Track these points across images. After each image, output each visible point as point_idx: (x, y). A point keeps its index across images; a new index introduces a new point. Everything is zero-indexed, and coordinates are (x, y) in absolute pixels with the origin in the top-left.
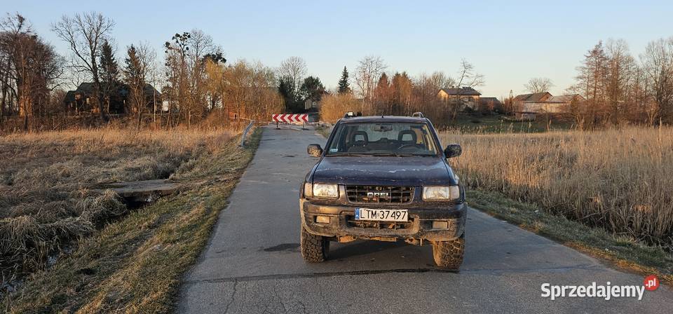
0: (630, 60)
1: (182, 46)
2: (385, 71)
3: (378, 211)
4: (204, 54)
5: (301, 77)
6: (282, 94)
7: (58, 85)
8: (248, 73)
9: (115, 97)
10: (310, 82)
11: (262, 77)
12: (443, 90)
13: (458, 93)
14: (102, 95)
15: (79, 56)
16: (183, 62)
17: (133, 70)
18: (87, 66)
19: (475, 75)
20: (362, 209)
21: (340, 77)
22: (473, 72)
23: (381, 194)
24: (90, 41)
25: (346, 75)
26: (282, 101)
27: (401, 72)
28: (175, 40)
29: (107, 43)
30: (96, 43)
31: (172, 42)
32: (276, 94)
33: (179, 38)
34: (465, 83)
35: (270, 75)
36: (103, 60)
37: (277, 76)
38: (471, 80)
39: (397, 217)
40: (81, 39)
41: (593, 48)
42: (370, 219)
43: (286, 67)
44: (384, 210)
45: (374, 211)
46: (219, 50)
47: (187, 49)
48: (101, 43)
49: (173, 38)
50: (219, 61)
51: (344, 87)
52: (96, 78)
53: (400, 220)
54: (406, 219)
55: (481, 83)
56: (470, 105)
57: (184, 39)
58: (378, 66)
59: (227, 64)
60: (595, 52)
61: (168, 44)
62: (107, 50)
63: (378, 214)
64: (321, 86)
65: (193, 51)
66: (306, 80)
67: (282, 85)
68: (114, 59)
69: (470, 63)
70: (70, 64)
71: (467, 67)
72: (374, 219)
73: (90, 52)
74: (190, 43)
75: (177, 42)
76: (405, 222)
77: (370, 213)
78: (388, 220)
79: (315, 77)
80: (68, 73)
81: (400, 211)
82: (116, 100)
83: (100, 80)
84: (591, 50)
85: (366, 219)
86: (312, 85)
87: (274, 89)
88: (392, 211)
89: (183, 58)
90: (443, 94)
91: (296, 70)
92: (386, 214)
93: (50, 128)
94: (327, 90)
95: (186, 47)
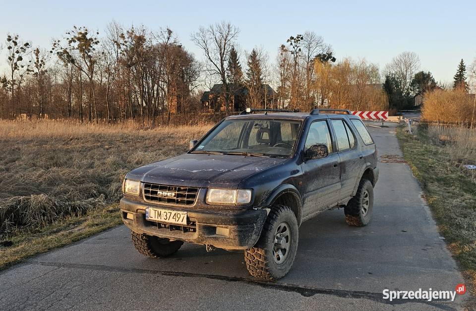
1: (296, 48)
3: (163, 211)
4: (315, 54)
5: (413, 72)
6: (386, 91)
7: (196, 87)
9: (238, 96)
10: (421, 77)
11: (366, 74)
14: (228, 95)
15: (212, 61)
16: (296, 63)
17: (253, 72)
18: (217, 70)
20: (151, 209)
23: (168, 194)
24: (220, 47)
25: (462, 68)
28: (290, 43)
29: (233, 49)
30: (224, 49)
31: (287, 45)
32: (379, 90)
33: (293, 41)
35: (375, 72)
36: (230, 64)
37: (383, 73)
39: (177, 219)
40: (213, 46)
42: (156, 219)
44: (168, 211)
45: (159, 211)
46: (329, 49)
47: (300, 50)
48: (229, 48)
49: (288, 41)
50: (330, 60)
51: (459, 81)
52: (224, 81)
53: (180, 222)
54: (185, 222)
57: (297, 41)
59: (336, 63)
61: (283, 46)
62: (234, 55)
63: (163, 215)
64: (433, 81)
65: (305, 52)
66: (417, 75)
67: (387, 81)
68: (239, 63)
70: (205, 68)
72: (160, 219)
73: (220, 58)
74: (302, 45)
75: (291, 44)
77: (157, 213)
78: (170, 221)
79: (426, 72)
80: (202, 76)
81: (181, 213)
82: (240, 99)
83: (227, 81)
85: (153, 219)
86: (423, 80)
87: (378, 86)
88: (173, 213)
89: (295, 59)
91: (408, 66)
92: (169, 215)
93: (185, 123)
94: (438, 85)
95: (298, 48)
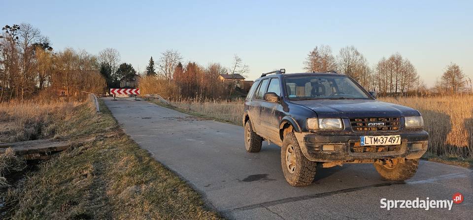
0: (333, 58)
1: (12, 36)
2: (181, 61)
3: (379, 137)
4: (33, 43)
5: (117, 64)
6: (104, 76)
8: (75, 59)
10: (125, 67)
11: (87, 62)
12: (221, 75)
13: (233, 77)
16: (13, 49)
19: (244, 65)
20: (366, 137)
21: (148, 64)
22: (242, 64)
23: (379, 124)
25: (152, 63)
26: (104, 81)
27: (192, 62)
28: (5, 30)
32: (99, 75)
33: (9, 29)
34: (237, 71)
35: (93, 60)
37: (99, 62)
38: (241, 69)
39: (393, 141)
41: (312, 50)
42: (373, 144)
43: (103, 56)
44: (384, 137)
45: (376, 137)
46: (46, 40)
47: (17, 38)
50: (46, 49)
51: (151, 71)
53: (395, 143)
54: (399, 143)
55: (246, 71)
56: (239, 85)
57: (14, 30)
58: (177, 57)
59: (54, 52)
60: (313, 53)
63: (379, 140)
64: (133, 70)
65: (22, 40)
66: (121, 66)
67: (103, 69)
69: (240, 57)
71: (238, 60)
72: (376, 144)
74: (19, 34)
75: (7, 32)
76: (399, 145)
77: (373, 139)
78: (386, 144)
79: (128, 63)
81: (396, 136)
84: (312, 52)
85: (370, 144)
86: (126, 69)
87: (96, 71)
88: (389, 137)
89: (12, 45)
90: (222, 78)
92: (385, 139)
94: (137, 73)
95: (15, 36)
